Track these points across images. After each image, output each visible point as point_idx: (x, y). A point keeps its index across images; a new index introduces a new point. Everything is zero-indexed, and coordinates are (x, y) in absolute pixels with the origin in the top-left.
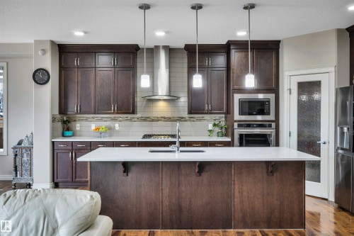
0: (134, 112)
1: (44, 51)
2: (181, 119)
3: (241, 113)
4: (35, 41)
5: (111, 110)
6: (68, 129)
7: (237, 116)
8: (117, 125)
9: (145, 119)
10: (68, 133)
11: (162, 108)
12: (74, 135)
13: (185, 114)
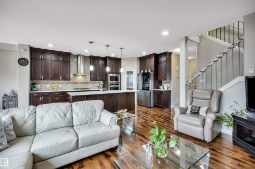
0: (70, 80)
1: (25, 50)
2: (87, 83)
3: (110, 80)
4: (19, 44)
5: (59, 78)
6: (34, 87)
7: (109, 82)
8: (60, 85)
9: (73, 83)
10: (34, 89)
11: (80, 78)
12: (37, 90)
13: (89, 81)
